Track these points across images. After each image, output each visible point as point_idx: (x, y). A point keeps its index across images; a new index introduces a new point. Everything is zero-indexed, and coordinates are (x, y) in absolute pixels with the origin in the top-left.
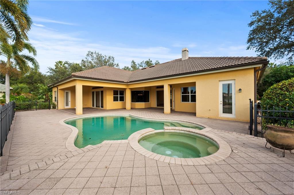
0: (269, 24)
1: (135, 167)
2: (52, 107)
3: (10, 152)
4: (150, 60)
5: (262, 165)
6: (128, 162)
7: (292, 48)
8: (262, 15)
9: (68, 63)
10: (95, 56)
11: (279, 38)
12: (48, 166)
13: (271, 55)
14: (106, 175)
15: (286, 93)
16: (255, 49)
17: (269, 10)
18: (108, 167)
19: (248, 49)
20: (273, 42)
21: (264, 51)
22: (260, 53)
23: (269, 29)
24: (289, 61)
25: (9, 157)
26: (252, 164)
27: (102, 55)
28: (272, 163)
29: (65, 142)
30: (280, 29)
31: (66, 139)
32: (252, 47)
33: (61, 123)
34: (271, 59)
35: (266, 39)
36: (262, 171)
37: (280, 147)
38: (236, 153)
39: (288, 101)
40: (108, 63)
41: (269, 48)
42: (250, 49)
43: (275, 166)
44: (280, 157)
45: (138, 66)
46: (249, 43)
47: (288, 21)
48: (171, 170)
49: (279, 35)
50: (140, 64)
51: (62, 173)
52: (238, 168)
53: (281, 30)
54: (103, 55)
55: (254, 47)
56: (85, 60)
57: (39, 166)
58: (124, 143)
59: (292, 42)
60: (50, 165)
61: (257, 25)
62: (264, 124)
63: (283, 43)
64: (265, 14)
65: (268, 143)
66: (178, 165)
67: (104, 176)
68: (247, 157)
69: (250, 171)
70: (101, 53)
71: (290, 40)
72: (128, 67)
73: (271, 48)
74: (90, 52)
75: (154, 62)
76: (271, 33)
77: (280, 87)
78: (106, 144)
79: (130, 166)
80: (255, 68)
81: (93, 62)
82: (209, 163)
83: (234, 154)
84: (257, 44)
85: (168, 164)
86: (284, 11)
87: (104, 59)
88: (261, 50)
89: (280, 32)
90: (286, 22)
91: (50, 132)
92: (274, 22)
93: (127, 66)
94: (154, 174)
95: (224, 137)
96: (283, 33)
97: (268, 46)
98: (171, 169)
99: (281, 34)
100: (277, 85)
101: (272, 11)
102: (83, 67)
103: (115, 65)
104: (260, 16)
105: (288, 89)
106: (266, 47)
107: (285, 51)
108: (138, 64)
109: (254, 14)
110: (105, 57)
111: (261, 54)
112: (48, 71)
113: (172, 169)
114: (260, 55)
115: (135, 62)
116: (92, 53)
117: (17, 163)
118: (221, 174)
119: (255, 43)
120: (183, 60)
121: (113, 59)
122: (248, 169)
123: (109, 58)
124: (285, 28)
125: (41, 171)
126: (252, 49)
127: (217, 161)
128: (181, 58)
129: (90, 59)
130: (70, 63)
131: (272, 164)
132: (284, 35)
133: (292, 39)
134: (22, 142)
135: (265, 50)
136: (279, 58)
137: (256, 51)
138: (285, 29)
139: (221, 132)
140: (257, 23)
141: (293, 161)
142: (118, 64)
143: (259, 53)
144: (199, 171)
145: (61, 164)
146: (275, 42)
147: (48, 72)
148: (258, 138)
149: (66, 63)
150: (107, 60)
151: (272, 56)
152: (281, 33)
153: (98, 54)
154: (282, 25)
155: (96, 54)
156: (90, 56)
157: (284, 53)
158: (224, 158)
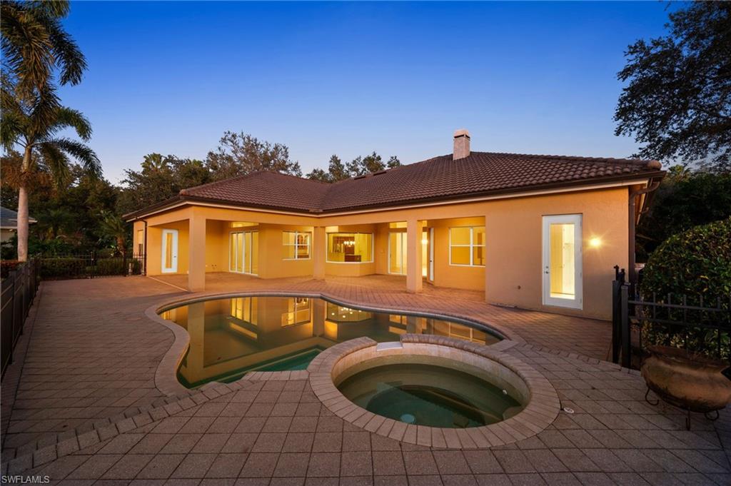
0: (670, 74)
1: (316, 451)
2: (130, 270)
3: (18, 397)
4: (377, 156)
5: (632, 452)
6: (301, 435)
7: (728, 134)
8: (653, 52)
9: (175, 159)
10: (241, 144)
11: (694, 108)
12: (102, 444)
13: (675, 149)
14: (243, 474)
15: (702, 260)
16: (634, 134)
17: (670, 40)
18: (249, 451)
19: (618, 133)
20: (681, 117)
21: (656, 139)
22: (648, 143)
23: (671, 86)
24: (720, 165)
25: (13, 409)
26: (606, 448)
27: (258, 142)
28: (658, 446)
29: (153, 370)
30: (697, 85)
31: (157, 360)
32: (628, 130)
33: (149, 316)
34: (675, 159)
35: (662, 111)
36: (630, 470)
37: (679, 405)
38: (571, 416)
39: (705, 279)
40: (272, 161)
41: (670, 133)
42: (624, 134)
43: (663, 455)
44: (678, 430)
45: (346, 168)
46: (621, 120)
47: (718, 67)
48: (404, 462)
49: (694, 100)
50: (352, 165)
51: (136, 466)
52: (569, 460)
53: (699, 90)
54: (260, 141)
55: (633, 128)
56: (216, 152)
57: (81, 445)
58: (297, 381)
59: (727, 118)
60: (107, 441)
61: (640, 75)
62: (649, 332)
63: (705, 120)
64: (659, 49)
65: (651, 391)
66: (423, 449)
67: (236, 475)
68: (598, 429)
69: (598, 469)
70: (254, 138)
71: (722, 113)
72: (322, 171)
73: (675, 131)
74: (229, 133)
75: (385, 160)
76: (674, 94)
77: (687, 242)
78: (253, 382)
79: (304, 448)
80: (630, 187)
81: (235, 159)
82: (499, 444)
83: (564, 418)
84: (641, 122)
85: (397, 444)
86: (707, 43)
87: (262, 150)
88: (651, 137)
89: (698, 93)
90: (710, 69)
91: (121, 342)
92: (681, 69)
93: (319, 170)
94: (361, 474)
95: (546, 366)
96: (705, 97)
97: (667, 128)
98: (403, 459)
99: (698, 99)
100: (681, 237)
101: (677, 42)
102: (211, 170)
103: (291, 165)
104: (647, 53)
105: (708, 249)
106: (663, 130)
107: (710, 142)
108: (348, 165)
109: (633, 50)
110: (266, 147)
111: (650, 147)
112: (124, 180)
113: (407, 458)
114: (647, 150)
115: (338, 159)
116: (234, 136)
117: (31, 427)
118: (526, 476)
119: (636, 120)
120: (455, 158)
121: (286, 151)
122: (594, 465)
123: (276, 148)
124: (710, 83)
125: (84, 458)
126: (627, 134)
127: (520, 437)
128: (452, 153)
129: (228, 150)
130: (179, 161)
131: (656, 449)
132: (706, 100)
133: (727, 110)
134: (48, 368)
135: (660, 137)
136: (694, 158)
137: (637, 140)
138: (710, 85)
139: (540, 353)
140: (640, 72)
141: (709, 443)
142: (296, 165)
143: (645, 145)
144: (472, 467)
145: (136, 438)
146: (685, 118)
147: (126, 181)
148: (631, 370)
149: (170, 159)
150: (271, 153)
151: (678, 152)
152: (699, 96)
153: (248, 138)
154: (701, 76)
155: (244, 139)
156: (230, 143)
157: (707, 145)
158: (537, 430)
